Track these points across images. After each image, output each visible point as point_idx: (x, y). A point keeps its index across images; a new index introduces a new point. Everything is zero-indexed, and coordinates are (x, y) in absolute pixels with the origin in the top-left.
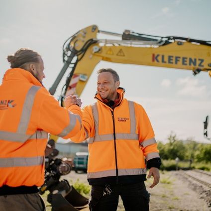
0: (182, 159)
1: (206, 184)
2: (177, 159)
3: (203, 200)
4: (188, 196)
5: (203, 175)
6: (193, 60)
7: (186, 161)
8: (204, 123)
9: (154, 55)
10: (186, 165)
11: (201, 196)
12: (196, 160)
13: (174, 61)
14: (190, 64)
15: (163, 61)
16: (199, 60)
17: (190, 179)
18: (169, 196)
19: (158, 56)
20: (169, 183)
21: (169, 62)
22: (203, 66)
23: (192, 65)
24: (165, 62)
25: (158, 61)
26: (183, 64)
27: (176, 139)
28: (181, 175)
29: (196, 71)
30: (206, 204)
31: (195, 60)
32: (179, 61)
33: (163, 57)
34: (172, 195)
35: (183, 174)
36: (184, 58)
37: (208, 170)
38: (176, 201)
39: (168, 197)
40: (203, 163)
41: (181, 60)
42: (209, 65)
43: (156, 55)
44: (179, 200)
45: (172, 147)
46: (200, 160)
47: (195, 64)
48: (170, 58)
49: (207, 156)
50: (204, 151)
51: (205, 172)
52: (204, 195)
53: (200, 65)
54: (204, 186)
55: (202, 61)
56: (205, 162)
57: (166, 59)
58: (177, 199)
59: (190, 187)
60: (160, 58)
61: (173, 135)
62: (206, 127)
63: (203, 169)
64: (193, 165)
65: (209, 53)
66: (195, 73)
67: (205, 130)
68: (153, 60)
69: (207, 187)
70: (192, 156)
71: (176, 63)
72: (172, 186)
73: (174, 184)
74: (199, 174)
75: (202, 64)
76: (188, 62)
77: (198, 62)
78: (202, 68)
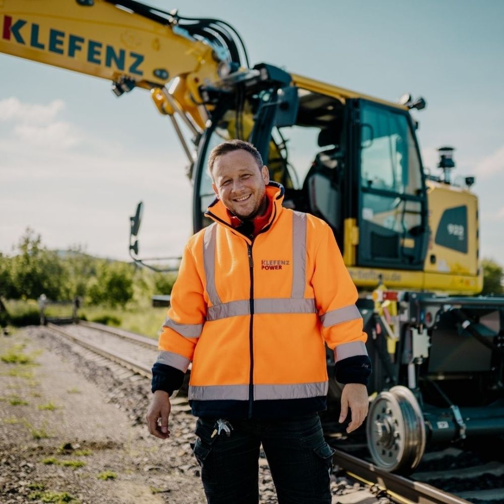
0: (53, 296)
1: (118, 362)
2: (43, 297)
3: (117, 406)
4: (78, 398)
5: (106, 336)
6: (118, 54)
7: (66, 302)
8: (132, 219)
9: (8, 20)
10: (65, 312)
11: (111, 395)
12: (88, 299)
13: (65, 47)
14: (108, 64)
15: (35, 42)
16: (133, 55)
17: (76, 348)
18: (28, 400)
19: (21, 23)
20: (23, 363)
21: (53, 48)
22: (140, 73)
23: (114, 67)
24: (42, 47)
25: (20, 40)
26: (91, 59)
27: (40, 247)
28: (53, 338)
29: (123, 86)
30: (126, 418)
31: (122, 53)
32: (79, 48)
33: (35, 29)
34: (37, 396)
35: (57, 335)
36: (92, 44)
37: (117, 322)
38: (50, 412)
39: (26, 404)
40: (105, 307)
41: (85, 47)
42: (155, 73)
43: (14, 22)
44: (58, 412)
45: (28, 269)
46: (97, 299)
47: (121, 64)
48: (55, 35)
49: (115, 290)
50: (108, 278)
51: (110, 328)
52: (118, 393)
53: (133, 69)
54: (113, 368)
55: (140, 59)
56: (108, 303)
57: (44, 38)
58: (52, 409)
59: (80, 370)
60: (26, 32)
61: (34, 238)
62: (135, 230)
63: (104, 321)
64: (80, 313)
65: (157, 41)
66: (119, 90)
67: (134, 239)
68: (6, 36)
69: (122, 371)
70: (81, 291)
71: (71, 54)
72: (35, 371)
73: (39, 365)
74: (97, 333)
75: (140, 68)
76: (103, 57)
77: (129, 61)
78: (138, 78)
